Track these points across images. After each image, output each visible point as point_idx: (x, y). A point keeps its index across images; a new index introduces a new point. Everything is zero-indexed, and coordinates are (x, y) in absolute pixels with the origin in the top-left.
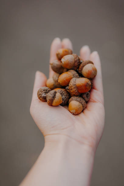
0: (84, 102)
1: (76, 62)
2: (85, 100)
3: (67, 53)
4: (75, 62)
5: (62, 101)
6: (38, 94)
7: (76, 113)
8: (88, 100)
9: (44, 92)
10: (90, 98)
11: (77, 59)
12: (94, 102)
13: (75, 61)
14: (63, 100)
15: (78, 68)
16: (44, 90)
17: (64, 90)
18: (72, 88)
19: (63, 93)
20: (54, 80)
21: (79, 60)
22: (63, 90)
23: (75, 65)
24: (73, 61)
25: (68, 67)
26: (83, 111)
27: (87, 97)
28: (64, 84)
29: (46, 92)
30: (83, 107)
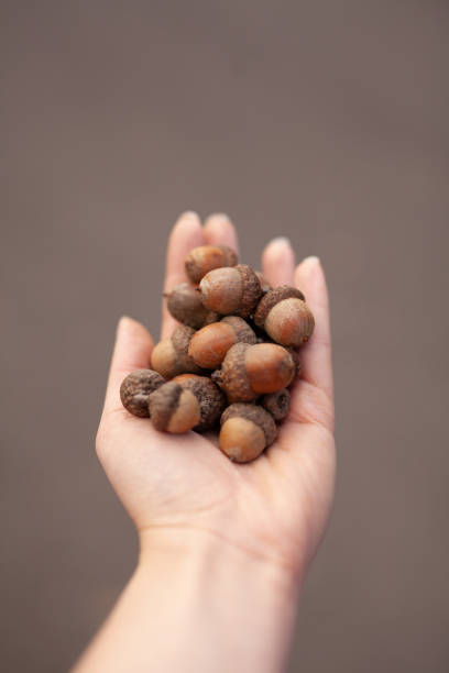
0: (268, 421)
1: (248, 293)
2: (272, 415)
3: (218, 261)
4: (243, 293)
5: (197, 419)
6: (121, 392)
7: (245, 458)
8: (282, 415)
9: (140, 385)
10: (290, 410)
11: (251, 281)
13: (245, 290)
14: (203, 413)
15: (254, 310)
16: (142, 381)
17: (208, 380)
18: (233, 376)
19: (205, 389)
20: (175, 347)
21: (257, 284)
22: (204, 380)
23: (244, 302)
24: (238, 288)
25: (221, 308)
26: (265, 452)
27: (281, 406)
28: (207, 363)
29: (150, 387)
30: (267, 437)
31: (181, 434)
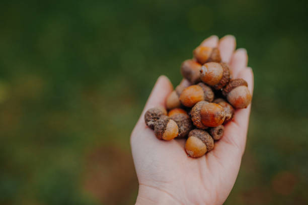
0: (211, 140)
1: (225, 79)
4: (222, 79)
7: (195, 155)
8: (219, 138)
13: (223, 77)
15: (224, 87)
23: (221, 82)
24: (221, 76)
27: (219, 134)
29: (157, 117)
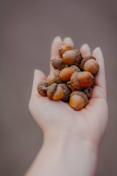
0: (85, 97)
1: (78, 58)
2: (87, 95)
3: (69, 48)
4: (76, 58)
6: (38, 87)
7: (78, 109)
8: (90, 96)
9: (44, 85)
10: (92, 94)
11: (79, 54)
12: (96, 98)
13: (77, 57)
14: (64, 94)
15: (80, 63)
16: (45, 84)
17: (65, 84)
19: (64, 87)
20: (55, 75)
21: (81, 55)
23: (77, 60)
24: (75, 56)
25: (69, 62)
26: (84, 107)
27: (89, 93)
28: (66, 79)
29: (47, 85)
30: (85, 102)
31: (57, 100)
